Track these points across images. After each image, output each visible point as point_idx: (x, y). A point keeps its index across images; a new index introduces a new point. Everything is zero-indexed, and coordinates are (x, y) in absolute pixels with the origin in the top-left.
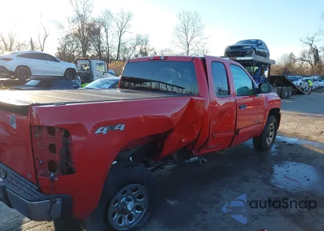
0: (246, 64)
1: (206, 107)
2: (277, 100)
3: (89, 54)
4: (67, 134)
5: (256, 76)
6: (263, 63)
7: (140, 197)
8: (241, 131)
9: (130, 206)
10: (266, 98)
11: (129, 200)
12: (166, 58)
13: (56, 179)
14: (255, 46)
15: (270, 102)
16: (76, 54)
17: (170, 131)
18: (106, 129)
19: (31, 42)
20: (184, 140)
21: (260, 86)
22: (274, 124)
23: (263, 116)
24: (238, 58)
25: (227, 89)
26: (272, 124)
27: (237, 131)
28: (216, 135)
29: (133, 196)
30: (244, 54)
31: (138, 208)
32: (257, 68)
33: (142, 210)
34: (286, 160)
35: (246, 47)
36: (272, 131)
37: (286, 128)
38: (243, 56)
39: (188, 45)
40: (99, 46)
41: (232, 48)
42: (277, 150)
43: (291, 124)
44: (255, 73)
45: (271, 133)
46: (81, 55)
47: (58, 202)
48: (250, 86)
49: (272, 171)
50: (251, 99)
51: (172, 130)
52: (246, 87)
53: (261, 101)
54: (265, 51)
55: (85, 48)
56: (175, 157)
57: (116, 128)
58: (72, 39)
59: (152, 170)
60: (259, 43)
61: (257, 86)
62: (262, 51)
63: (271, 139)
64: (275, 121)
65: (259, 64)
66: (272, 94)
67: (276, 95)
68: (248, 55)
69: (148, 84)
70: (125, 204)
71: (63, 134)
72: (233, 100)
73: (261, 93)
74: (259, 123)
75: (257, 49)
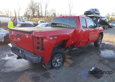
0: (91, 17)
1: (80, 32)
2: (102, 30)
3: (35, 15)
4: (42, 39)
5: (95, 22)
6: (98, 17)
7: (60, 58)
8: (90, 40)
9: (58, 60)
10: (99, 29)
11: (58, 59)
12: (66, 16)
13: (40, 51)
14: (95, 11)
15: (100, 30)
16: (30, 15)
17: (69, 39)
18: (52, 38)
19: (15, 11)
20: (72, 42)
21: (96, 25)
22: (101, 37)
23: (97, 35)
24: (89, 16)
25: (86, 26)
26: (100, 38)
27: (89, 40)
28: (82, 41)
29: (58, 58)
30: (91, 14)
31: (60, 61)
32: (95, 19)
33: (61, 62)
34: (105, 49)
35: (92, 11)
36: (100, 40)
37: (105, 39)
38: (91, 15)
39: (70, 10)
40: (38, 12)
41: (86, 12)
42: (102, 46)
43: (107, 38)
44: (95, 20)
45: (100, 41)
46: (32, 15)
47: (40, 58)
48: (93, 25)
49: (100, 52)
50: (93, 29)
51: (70, 38)
52: (92, 26)
53: (97, 30)
54: (99, 13)
55: (34, 13)
56: (69, 47)
57: (55, 38)
58: (29, 9)
59: (64, 51)
60: (96, 10)
61: (95, 25)
62: (97, 12)
63: (100, 43)
64: (101, 36)
65: (96, 17)
66: (100, 27)
67: (102, 28)
68: (92, 14)
69: (58, 25)
70: (56, 60)
71: (41, 39)
72: (88, 30)
73: (97, 27)
74: (96, 37)
75: (96, 12)
